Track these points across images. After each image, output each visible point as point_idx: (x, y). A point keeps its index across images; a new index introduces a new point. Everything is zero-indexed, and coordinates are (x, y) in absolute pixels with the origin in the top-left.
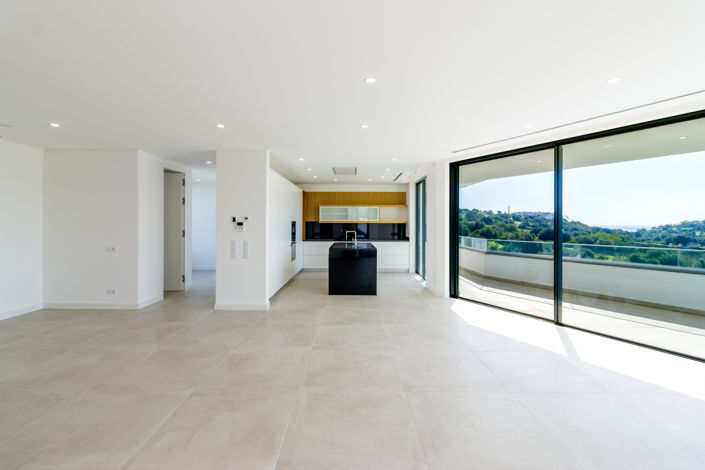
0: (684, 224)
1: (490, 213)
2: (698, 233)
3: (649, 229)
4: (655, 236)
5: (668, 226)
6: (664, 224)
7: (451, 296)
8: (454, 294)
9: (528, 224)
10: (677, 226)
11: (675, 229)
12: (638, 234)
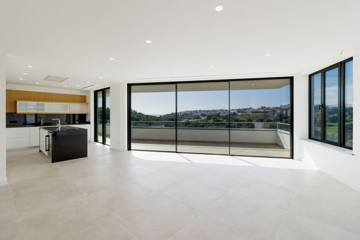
7: (128, 150)
8: (129, 149)
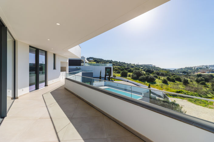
0: (186, 68)
1: (134, 64)
2: (189, 70)
3: (177, 69)
4: (178, 71)
5: (182, 68)
6: (181, 68)
9: (144, 68)
10: (184, 68)
11: (183, 69)
12: (174, 71)
